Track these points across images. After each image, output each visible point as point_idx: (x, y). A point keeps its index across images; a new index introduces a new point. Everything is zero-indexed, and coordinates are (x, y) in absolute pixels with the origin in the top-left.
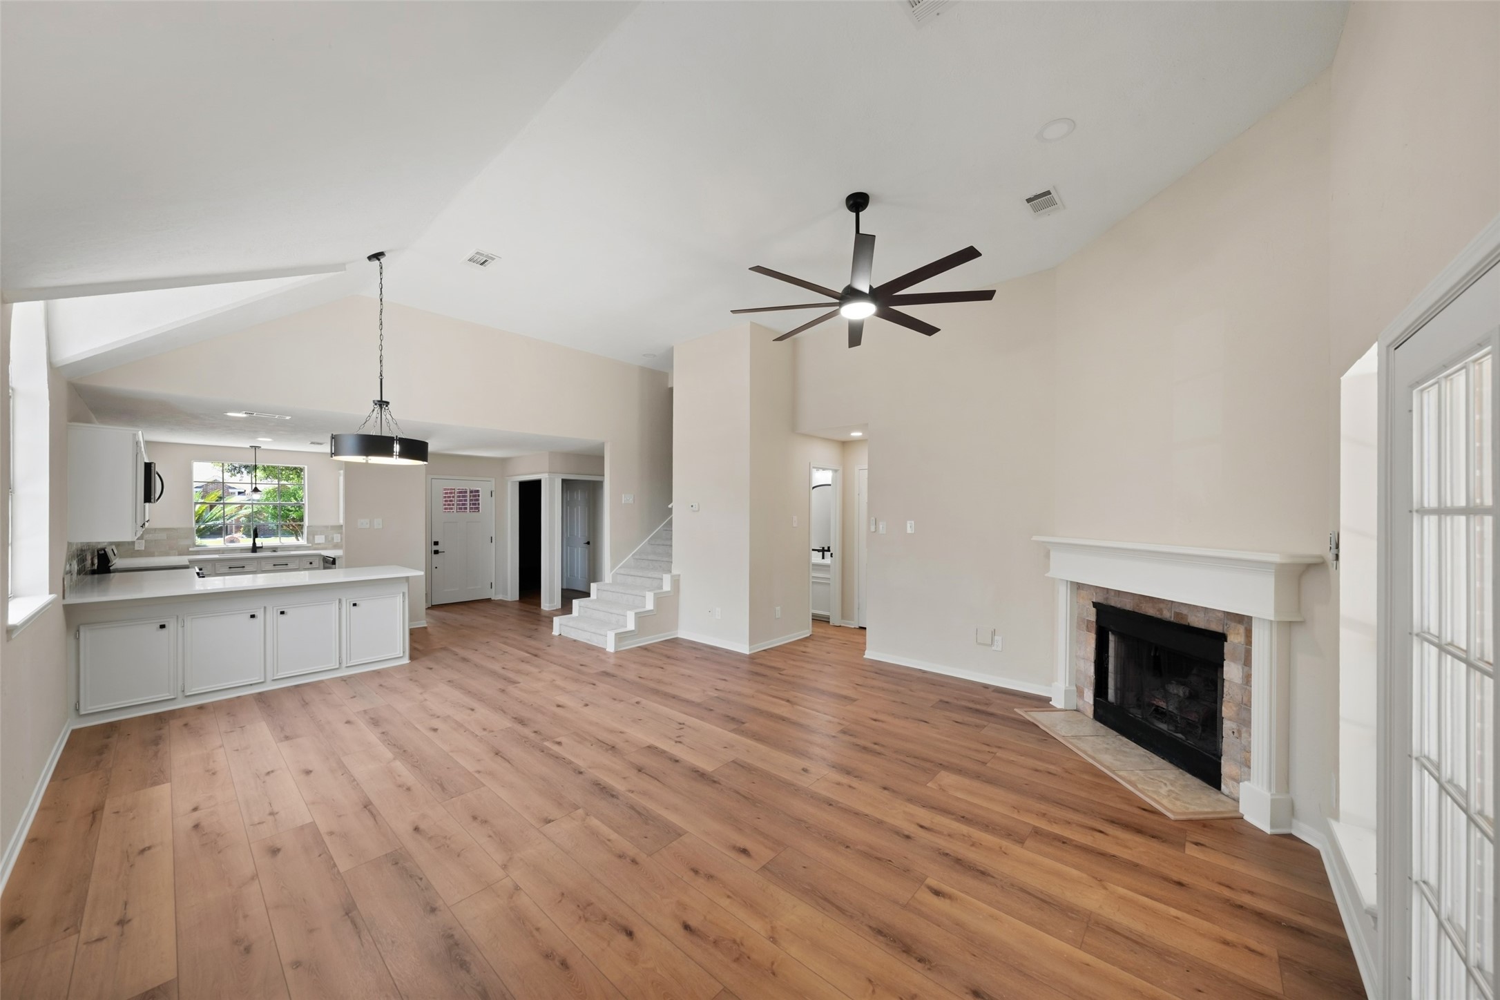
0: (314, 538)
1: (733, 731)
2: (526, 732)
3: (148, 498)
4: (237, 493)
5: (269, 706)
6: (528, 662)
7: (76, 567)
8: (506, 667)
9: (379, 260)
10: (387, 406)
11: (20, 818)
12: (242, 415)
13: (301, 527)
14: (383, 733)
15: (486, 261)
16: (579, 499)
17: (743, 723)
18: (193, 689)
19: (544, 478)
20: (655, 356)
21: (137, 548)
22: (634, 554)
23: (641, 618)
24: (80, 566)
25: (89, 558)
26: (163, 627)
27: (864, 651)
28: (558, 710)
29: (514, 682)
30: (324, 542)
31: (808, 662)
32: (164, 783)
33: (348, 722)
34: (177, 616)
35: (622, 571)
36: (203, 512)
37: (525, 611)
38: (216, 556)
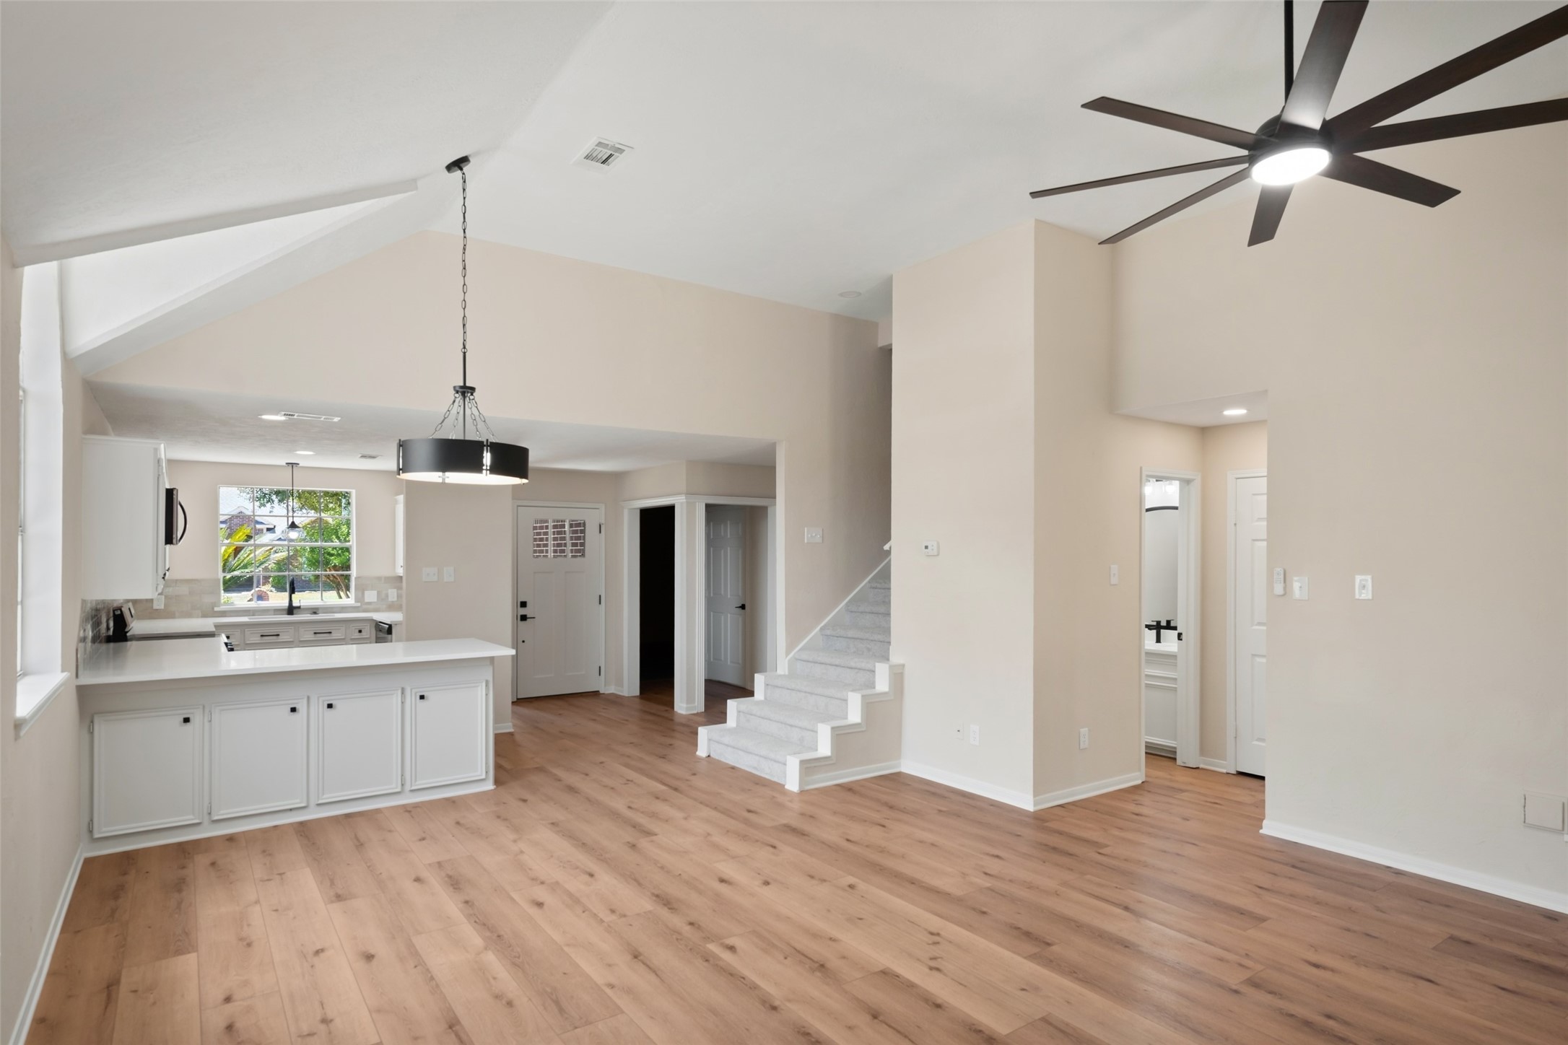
0: (363, 594)
1: (1032, 957)
2: (677, 921)
3: (169, 539)
4: (265, 530)
5: (313, 844)
6: (665, 800)
7: (90, 633)
8: (632, 806)
9: (461, 169)
10: (472, 395)
11: (27, 987)
12: (280, 418)
13: (348, 577)
14: (467, 902)
15: (611, 156)
16: (729, 536)
17: (1049, 944)
18: (222, 812)
19: (679, 502)
20: (860, 294)
21: (156, 606)
22: (825, 625)
23: (841, 736)
24: (95, 632)
25: (104, 620)
26: (187, 720)
27: (1259, 820)
28: (723, 888)
29: (649, 833)
30: (375, 600)
31: (1149, 834)
32: (189, 953)
33: (418, 880)
34: (204, 707)
35: (805, 656)
36: (229, 556)
37: (651, 714)
38: (245, 619)
